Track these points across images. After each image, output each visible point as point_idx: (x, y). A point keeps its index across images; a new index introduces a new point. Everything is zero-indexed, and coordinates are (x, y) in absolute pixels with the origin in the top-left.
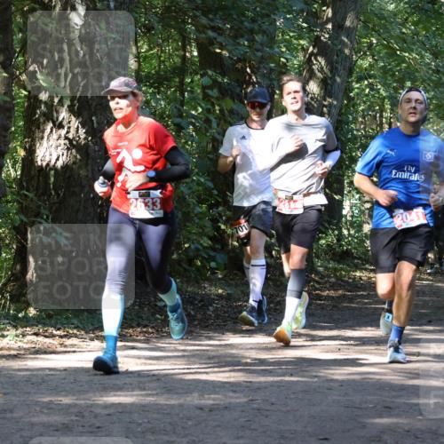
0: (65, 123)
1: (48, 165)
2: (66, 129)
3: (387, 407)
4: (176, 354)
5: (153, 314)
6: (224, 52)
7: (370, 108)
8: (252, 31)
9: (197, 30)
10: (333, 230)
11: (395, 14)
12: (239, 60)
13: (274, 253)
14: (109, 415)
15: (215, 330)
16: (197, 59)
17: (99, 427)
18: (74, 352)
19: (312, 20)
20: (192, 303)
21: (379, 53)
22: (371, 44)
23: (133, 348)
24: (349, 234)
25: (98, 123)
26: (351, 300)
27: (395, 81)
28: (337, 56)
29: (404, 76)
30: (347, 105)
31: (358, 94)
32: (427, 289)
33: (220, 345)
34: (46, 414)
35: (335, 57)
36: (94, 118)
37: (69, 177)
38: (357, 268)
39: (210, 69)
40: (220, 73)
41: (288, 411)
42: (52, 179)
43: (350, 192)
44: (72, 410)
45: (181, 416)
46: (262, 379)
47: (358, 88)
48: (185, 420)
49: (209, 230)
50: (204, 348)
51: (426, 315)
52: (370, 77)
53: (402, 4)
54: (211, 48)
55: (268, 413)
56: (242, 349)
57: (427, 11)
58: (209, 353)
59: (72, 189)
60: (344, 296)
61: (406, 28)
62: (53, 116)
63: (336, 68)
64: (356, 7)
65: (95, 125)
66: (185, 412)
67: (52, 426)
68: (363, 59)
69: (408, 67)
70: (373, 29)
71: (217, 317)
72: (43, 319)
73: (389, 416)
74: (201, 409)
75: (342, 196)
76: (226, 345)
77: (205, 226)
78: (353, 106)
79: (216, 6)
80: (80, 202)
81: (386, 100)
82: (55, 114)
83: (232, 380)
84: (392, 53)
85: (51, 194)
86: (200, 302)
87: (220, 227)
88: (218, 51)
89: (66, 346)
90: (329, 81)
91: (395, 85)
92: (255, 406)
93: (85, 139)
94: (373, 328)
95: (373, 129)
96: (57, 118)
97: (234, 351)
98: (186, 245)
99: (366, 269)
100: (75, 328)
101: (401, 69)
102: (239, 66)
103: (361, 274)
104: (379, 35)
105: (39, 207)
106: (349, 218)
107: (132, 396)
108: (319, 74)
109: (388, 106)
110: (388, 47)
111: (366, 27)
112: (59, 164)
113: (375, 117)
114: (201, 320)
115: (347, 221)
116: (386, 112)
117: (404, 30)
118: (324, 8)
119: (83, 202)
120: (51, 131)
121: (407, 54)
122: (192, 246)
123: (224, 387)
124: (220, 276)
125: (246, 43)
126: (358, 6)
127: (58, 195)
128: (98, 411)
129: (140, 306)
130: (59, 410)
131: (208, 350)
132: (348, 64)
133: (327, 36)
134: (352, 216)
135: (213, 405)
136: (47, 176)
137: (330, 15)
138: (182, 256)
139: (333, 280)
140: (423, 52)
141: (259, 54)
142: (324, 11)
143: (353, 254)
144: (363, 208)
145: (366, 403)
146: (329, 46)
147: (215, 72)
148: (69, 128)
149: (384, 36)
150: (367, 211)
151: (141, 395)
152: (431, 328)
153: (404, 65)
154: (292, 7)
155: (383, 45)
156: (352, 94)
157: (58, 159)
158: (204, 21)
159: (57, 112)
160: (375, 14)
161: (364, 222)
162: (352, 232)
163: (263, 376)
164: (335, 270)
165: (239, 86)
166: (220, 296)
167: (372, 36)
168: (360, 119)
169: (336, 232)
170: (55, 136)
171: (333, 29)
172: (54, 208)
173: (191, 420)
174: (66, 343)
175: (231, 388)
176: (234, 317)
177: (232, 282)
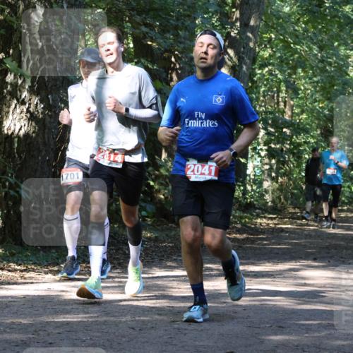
0: (26, 100)
1: (13, 133)
2: (27, 105)
3: (280, 327)
4: (113, 285)
6: (154, 44)
7: (270, 89)
8: (176, 28)
9: (133, 27)
10: (239, 186)
11: (289, 15)
12: (166, 51)
14: (59, 333)
16: (132, 50)
17: (51, 343)
18: (32, 283)
19: (224, 19)
20: (126, 244)
21: (277, 46)
22: (271, 38)
24: (252, 190)
25: (53, 100)
26: (253, 241)
27: (290, 68)
28: (244, 48)
29: (296, 64)
30: (251, 87)
31: (260, 79)
32: (313, 234)
34: (9, 333)
35: (242, 49)
36: (49, 96)
37: (29, 144)
38: (258, 216)
39: (143, 57)
40: (151, 62)
41: (202, 330)
42: (16, 145)
43: (253, 156)
44: (29, 329)
45: (117, 334)
46: (182, 305)
47: (260, 74)
48: (120, 338)
51: (312, 254)
52: (270, 64)
53: (295, 7)
54: (143, 41)
55: (186, 332)
57: (315, 13)
59: (32, 153)
60: (248, 238)
61: (298, 26)
62: (17, 95)
63: (243, 58)
64: (258, 9)
65: (51, 102)
66: (120, 331)
67: (13, 342)
68: (264, 51)
69: (299, 57)
70: (272, 27)
72: (8, 256)
73: (282, 334)
75: (247, 160)
76: (153, 278)
78: (256, 88)
79: (147, 7)
80: (38, 163)
81: (282, 83)
82: (18, 92)
83: (158, 305)
84: (287, 46)
85: (15, 156)
87: (149, 183)
88: (149, 43)
89: (25, 278)
90: (237, 68)
91: (289, 71)
92: (176, 326)
93: (42, 113)
94: (270, 264)
95: (272, 107)
96: (21, 96)
97: (160, 283)
99: (265, 217)
100: (33, 264)
101: (294, 59)
102: (166, 55)
103: (262, 221)
104: (277, 32)
105: (5, 167)
106: (252, 177)
108: (229, 63)
109: (283, 88)
110: (284, 41)
111: (267, 25)
112: (22, 133)
113: (273, 97)
115: (250, 179)
116: (282, 93)
117: (296, 28)
118: (234, 10)
119: (40, 163)
120: (16, 107)
121: (298, 47)
123: (151, 311)
124: (149, 223)
125: (172, 37)
126: (261, 9)
127: (21, 157)
128: (50, 329)
130: (20, 329)
132: (252, 55)
133: (236, 32)
134: (255, 175)
136: (12, 143)
137: (238, 16)
139: (239, 226)
140: (311, 45)
141: (182, 46)
142: (234, 12)
143: (254, 205)
144: (263, 169)
145: (263, 323)
146: (237, 40)
147: (147, 60)
148: (30, 104)
149: (280, 32)
150: (266, 172)
152: (316, 264)
153: (297, 56)
154: (208, 9)
155: (280, 39)
156: (255, 79)
157: (20, 129)
158: (138, 19)
159: (21, 91)
160: (274, 15)
161: (264, 180)
162: (255, 188)
163: (183, 302)
164: (241, 218)
165: (166, 72)
166: (149, 239)
167: (271, 32)
168: (262, 98)
169: (242, 188)
170: (18, 110)
171: (241, 26)
172: (17, 169)
173: (124, 337)
174: (26, 276)
175: (157, 312)
176: (160, 255)
177: (158, 228)
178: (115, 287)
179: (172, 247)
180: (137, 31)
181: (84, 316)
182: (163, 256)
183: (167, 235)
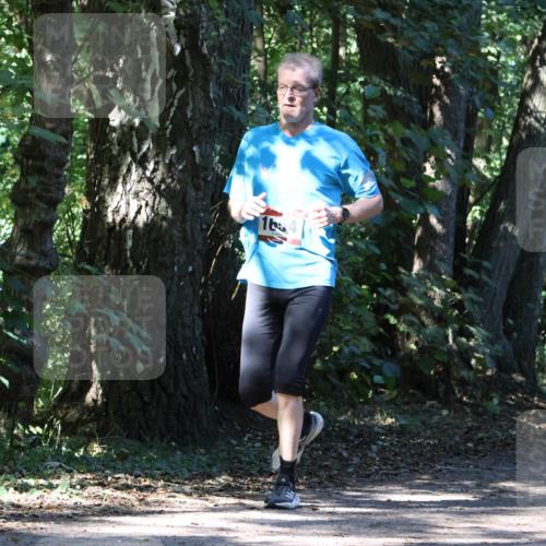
0: (150, 155)
1: (123, 220)
2: (152, 165)
13: (473, 362)
16: (356, 59)
18: (161, 512)
20: (344, 440)
25: (201, 155)
36: (195, 149)
37: (155, 241)
39: (377, 73)
40: (390, 82)
42: (130, 243)
59: (160, 259)
62: (132, 145)
65: (198, 159)
71: (385, 461)
72: (113, 460)
77: (366, 320)
82: (135, 140)
85: (128, 265)
86: (357, 437)
87: (388, 321)
88: (390, 40)
89: (147, 504)
93: (180, 181)
96: (139, 149)
98: (336, 349)
112: (142, 219)
114: (359, 466)
119: (176, 278)
122: (346, 350)
127: (139, 267)
129: (264, 443)
131: (370, 514)
136: (121, 238)
138: (330, 365)
147: (384, 79)
148: (157, 163)
157: (138, 212)
159: (139, 138)
166: (389, 429)
170: (134, 176)
174: (148, 499)
176: (410, 461)
177: (406, 408)
179: (435, 445)
180: (367, 18)
182: (417, 464)
183: (423, 423)
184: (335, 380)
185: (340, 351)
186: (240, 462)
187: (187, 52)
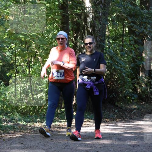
4: (121, 127)
5: (114, 114)
6: (136, 30)
14: (100, 147)
15: (134, 120)
16: (128, 32)
18: (89, 127)
20: (126, 111)
23: (107, 125)
33: (136, 125)
34: (80, 147)
40: (135, 36)
44: (89, 146)
45: (124, 148)
48: (125, 150)
49: (131, 87)
50: (131, 126)
54: (132, 29)
56: (143, 126)
58: (132, 127)
71: (135, 115)
74: (130, 146)
76: (138, 125)
77: (130, 86)
79: (134, 14)
82: (82, 50)
86: (129, 110)
87: (135, 86)
89: (86, 125)
97: (140, 127)
98: (124, 92)
100: (89, 119)
107: (108, 141)
114: (129, 116)
122: (126, 92)
124: (135, 102)
128: (97, 146)
129: (109, 112)
130: (85, 146)
135: (134, 144)
138: (123, 95)
147: (133, 35)
151: (111, 141)
166: (135, 108)
173: (127, 149)
174: (86, 124)
175: (140, 139)
176: (140, 115)
177: (139, 104)
178: (122, 128)
179: (145, 112)
180: (129, 25)
181: (110, 140)
182: (142, 116)
183: (143, 107)
184: (124, 99)
185: (125, 92)
186: (105, 116)
187: (93, 31)
